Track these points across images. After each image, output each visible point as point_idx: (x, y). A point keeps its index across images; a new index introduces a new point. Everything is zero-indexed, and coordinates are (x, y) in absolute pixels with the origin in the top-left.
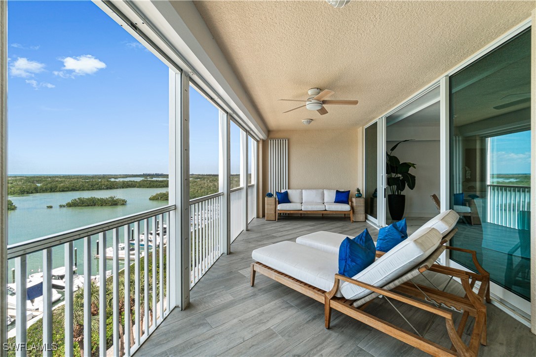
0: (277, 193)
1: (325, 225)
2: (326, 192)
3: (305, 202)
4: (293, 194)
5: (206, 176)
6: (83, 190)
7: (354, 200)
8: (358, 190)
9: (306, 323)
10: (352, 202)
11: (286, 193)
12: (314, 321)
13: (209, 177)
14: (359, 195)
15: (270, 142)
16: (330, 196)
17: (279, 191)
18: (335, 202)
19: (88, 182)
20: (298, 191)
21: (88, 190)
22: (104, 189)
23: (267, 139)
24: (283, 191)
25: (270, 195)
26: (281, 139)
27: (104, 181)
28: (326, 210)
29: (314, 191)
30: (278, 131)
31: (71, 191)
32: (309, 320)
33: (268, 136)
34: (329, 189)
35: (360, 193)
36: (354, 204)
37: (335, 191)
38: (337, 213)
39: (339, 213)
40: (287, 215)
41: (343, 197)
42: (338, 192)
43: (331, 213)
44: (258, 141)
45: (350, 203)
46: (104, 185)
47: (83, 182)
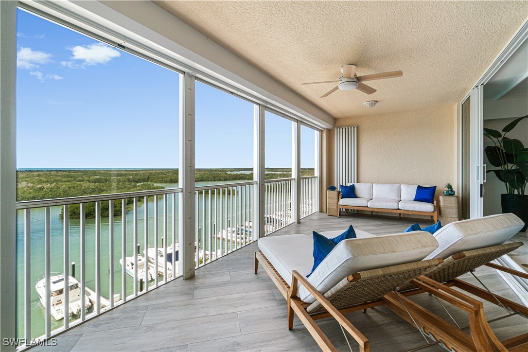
0: (341, 186)
1: (395, 226)
2: (403, 187)
3: (376, 198)
4: (360, 188)
5: (307, 170)
6: (208, 181)
7: (441, 198)
8: (449, 187)
9: (273, 318)
10: (438, 202)
11: (353, 187)
12: (283, 319)
13: (310, 170)
14: (450, 192)
15: (336, 130)
16: (409, 192)
17: (344, 185)
18: (414, 200)
19: (211, 174)
20: (368, 185)
21: (211, 181)
22: (222, 180)
23: (333, 128)
24: (349, 184)
25: (333, 188)
26: (348, 127)
27: (223, 174)
28: (399, 209)
29: (388, 185)
30: (347, 118)
31: (200, 181)
32: (279, 317)
33: (334, 126)
34: (409, 184)
35: (452, 190)
36: (442, 204)
37: (416, 187)
38: (414, 213)
39: (417, 213)
40: (356, 211)
41: (426, 194)
42: (419, 188)
43: (406, 213)
44: (321, 131)
45: (435, 202)
46: (222, 177)
47: (208, 174)
